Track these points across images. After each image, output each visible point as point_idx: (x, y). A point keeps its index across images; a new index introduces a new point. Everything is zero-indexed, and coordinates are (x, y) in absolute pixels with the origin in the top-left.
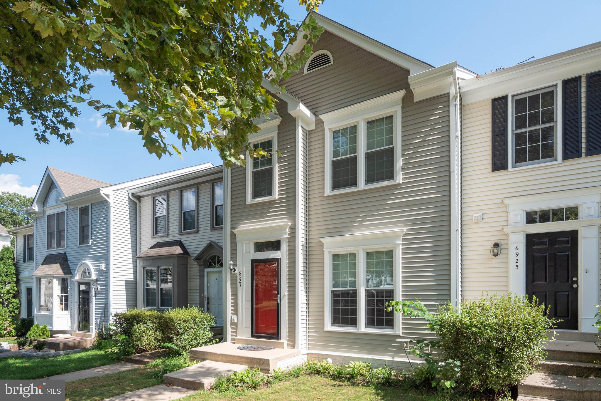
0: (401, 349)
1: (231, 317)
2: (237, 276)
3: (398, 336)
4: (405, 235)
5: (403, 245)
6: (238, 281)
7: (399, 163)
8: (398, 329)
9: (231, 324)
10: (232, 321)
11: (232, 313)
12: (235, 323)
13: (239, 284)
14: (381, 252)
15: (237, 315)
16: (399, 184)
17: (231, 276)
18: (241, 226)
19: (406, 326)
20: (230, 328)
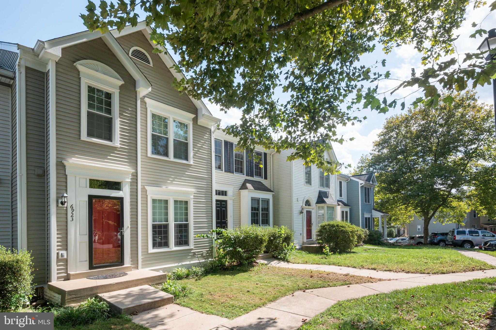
0: (194, 255)
1: (58, 254)
2: (67, 210)
3: (192, 249)
4: (195, 193)
5: (194, 199)
6: (69, 214)
7: (191, 154)
8: (192, 245)
9: (57, 261)
10: (60, 257)
11: (58, 250)
12: (65, 259)
13: (69, 218)
14: (182, 201)
15: (67, 250)
16: (191, 165)
17: (57, 209)
18: (73, 159)
19: (196, 243)
20: (56, 266)
